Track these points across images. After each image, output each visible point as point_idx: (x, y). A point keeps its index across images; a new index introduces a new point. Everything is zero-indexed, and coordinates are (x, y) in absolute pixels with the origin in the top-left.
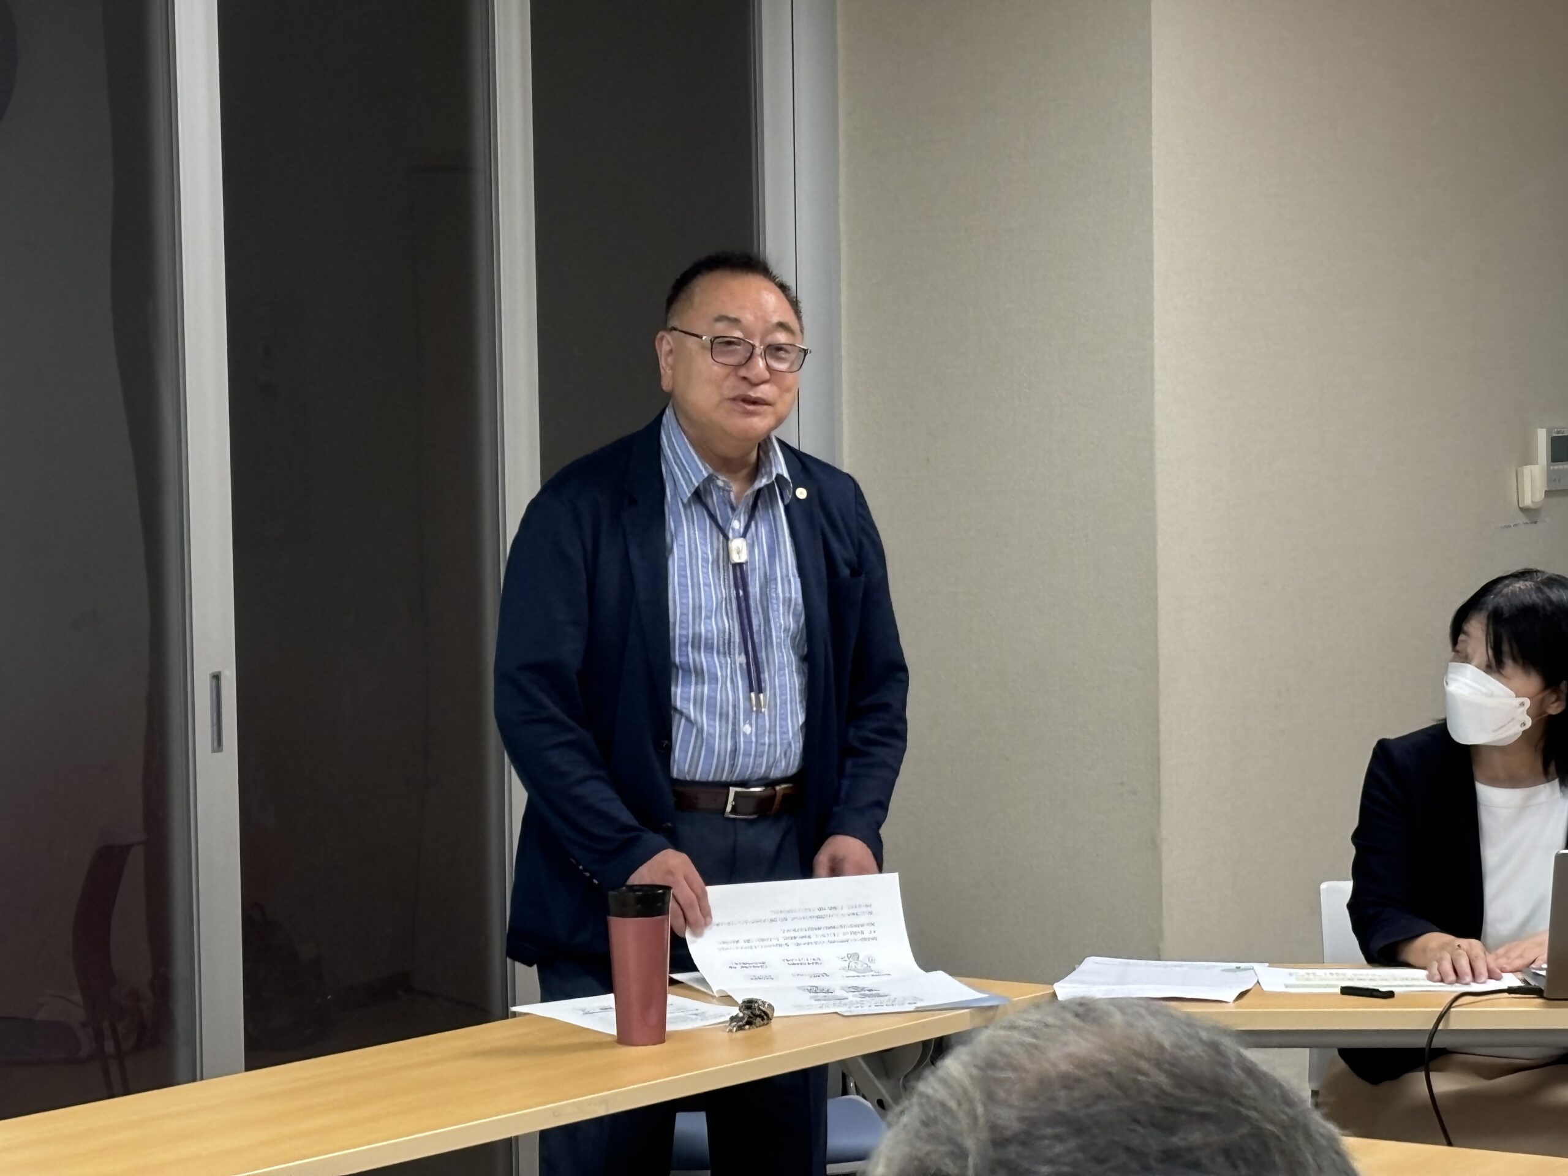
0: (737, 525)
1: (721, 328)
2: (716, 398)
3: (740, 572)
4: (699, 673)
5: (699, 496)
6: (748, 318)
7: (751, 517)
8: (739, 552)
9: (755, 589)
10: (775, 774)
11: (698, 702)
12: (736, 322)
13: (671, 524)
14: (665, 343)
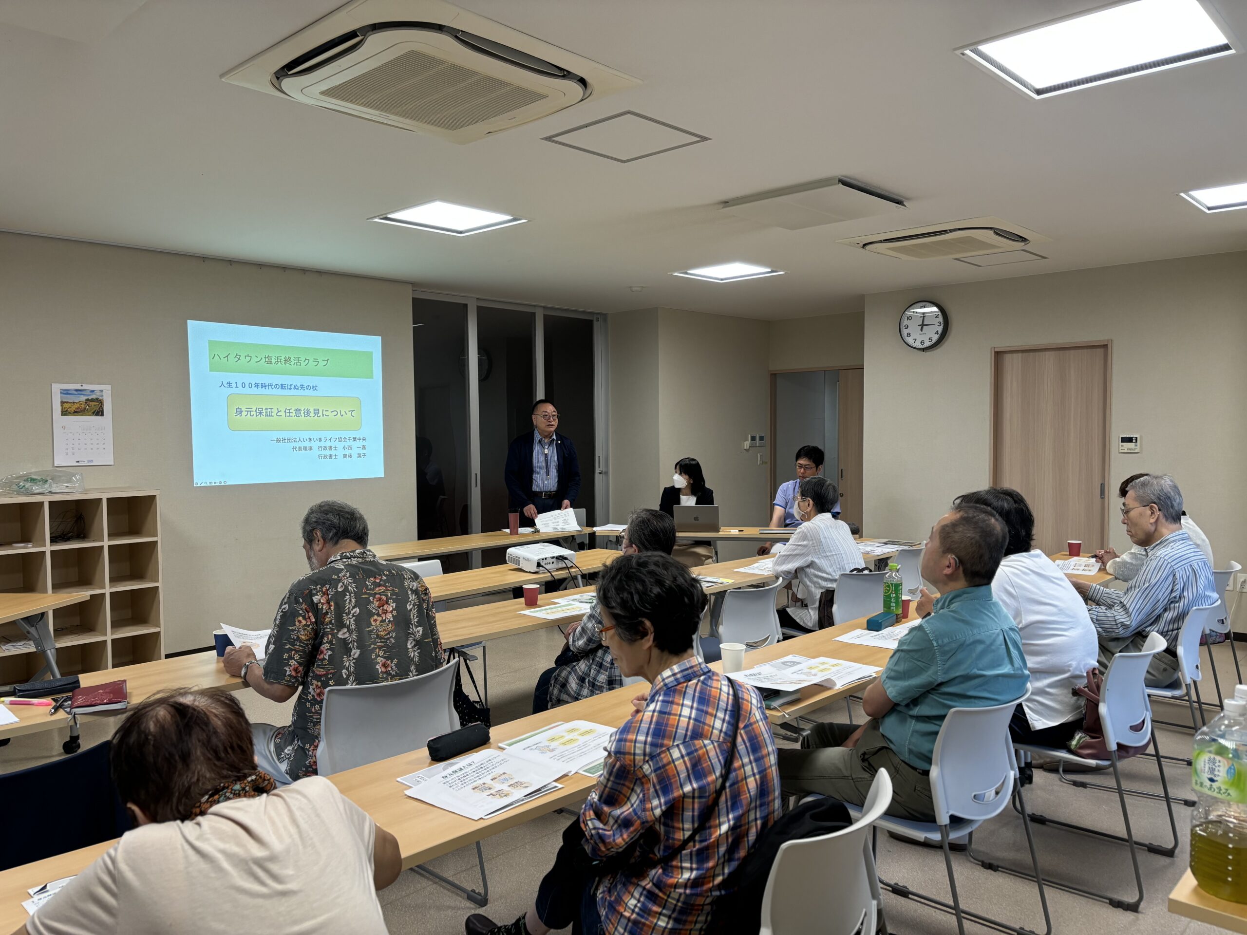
0: (546, 447)
1: (544, 414)
2: (544, 426)
3: (546, 454)
4: (538, 472)
5: (540, 442)
6: (548, 411)
7: (549, 446)
8: (546, 451)
9: (549, 458)
10: (552, 490)
11: (537, 478)
12: (546, 412)
13: (534, 446)
14: (534, 417)
